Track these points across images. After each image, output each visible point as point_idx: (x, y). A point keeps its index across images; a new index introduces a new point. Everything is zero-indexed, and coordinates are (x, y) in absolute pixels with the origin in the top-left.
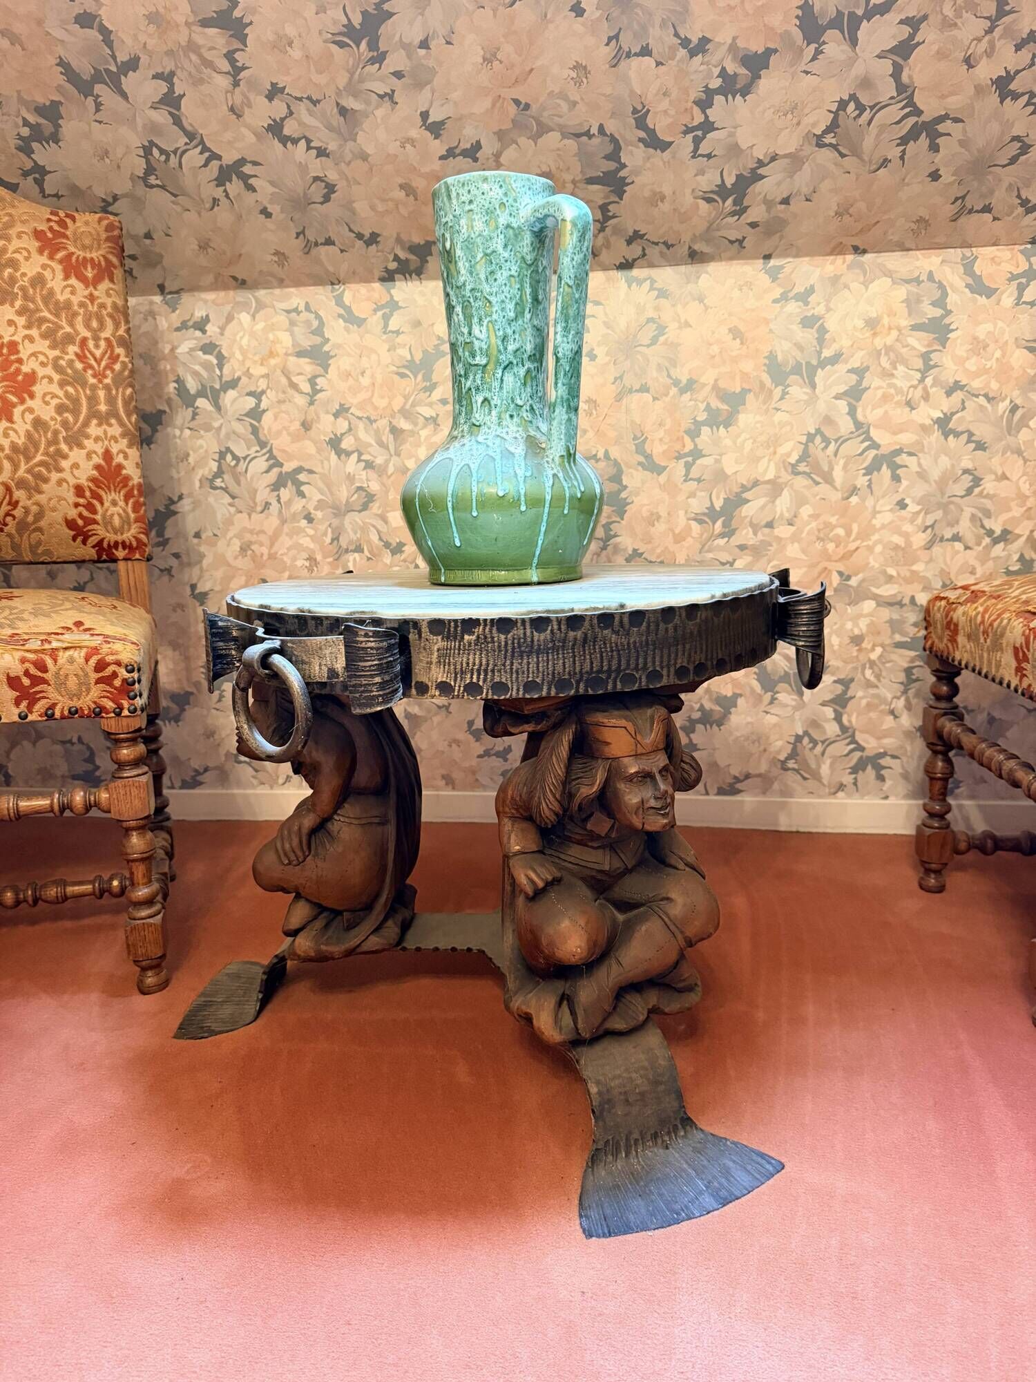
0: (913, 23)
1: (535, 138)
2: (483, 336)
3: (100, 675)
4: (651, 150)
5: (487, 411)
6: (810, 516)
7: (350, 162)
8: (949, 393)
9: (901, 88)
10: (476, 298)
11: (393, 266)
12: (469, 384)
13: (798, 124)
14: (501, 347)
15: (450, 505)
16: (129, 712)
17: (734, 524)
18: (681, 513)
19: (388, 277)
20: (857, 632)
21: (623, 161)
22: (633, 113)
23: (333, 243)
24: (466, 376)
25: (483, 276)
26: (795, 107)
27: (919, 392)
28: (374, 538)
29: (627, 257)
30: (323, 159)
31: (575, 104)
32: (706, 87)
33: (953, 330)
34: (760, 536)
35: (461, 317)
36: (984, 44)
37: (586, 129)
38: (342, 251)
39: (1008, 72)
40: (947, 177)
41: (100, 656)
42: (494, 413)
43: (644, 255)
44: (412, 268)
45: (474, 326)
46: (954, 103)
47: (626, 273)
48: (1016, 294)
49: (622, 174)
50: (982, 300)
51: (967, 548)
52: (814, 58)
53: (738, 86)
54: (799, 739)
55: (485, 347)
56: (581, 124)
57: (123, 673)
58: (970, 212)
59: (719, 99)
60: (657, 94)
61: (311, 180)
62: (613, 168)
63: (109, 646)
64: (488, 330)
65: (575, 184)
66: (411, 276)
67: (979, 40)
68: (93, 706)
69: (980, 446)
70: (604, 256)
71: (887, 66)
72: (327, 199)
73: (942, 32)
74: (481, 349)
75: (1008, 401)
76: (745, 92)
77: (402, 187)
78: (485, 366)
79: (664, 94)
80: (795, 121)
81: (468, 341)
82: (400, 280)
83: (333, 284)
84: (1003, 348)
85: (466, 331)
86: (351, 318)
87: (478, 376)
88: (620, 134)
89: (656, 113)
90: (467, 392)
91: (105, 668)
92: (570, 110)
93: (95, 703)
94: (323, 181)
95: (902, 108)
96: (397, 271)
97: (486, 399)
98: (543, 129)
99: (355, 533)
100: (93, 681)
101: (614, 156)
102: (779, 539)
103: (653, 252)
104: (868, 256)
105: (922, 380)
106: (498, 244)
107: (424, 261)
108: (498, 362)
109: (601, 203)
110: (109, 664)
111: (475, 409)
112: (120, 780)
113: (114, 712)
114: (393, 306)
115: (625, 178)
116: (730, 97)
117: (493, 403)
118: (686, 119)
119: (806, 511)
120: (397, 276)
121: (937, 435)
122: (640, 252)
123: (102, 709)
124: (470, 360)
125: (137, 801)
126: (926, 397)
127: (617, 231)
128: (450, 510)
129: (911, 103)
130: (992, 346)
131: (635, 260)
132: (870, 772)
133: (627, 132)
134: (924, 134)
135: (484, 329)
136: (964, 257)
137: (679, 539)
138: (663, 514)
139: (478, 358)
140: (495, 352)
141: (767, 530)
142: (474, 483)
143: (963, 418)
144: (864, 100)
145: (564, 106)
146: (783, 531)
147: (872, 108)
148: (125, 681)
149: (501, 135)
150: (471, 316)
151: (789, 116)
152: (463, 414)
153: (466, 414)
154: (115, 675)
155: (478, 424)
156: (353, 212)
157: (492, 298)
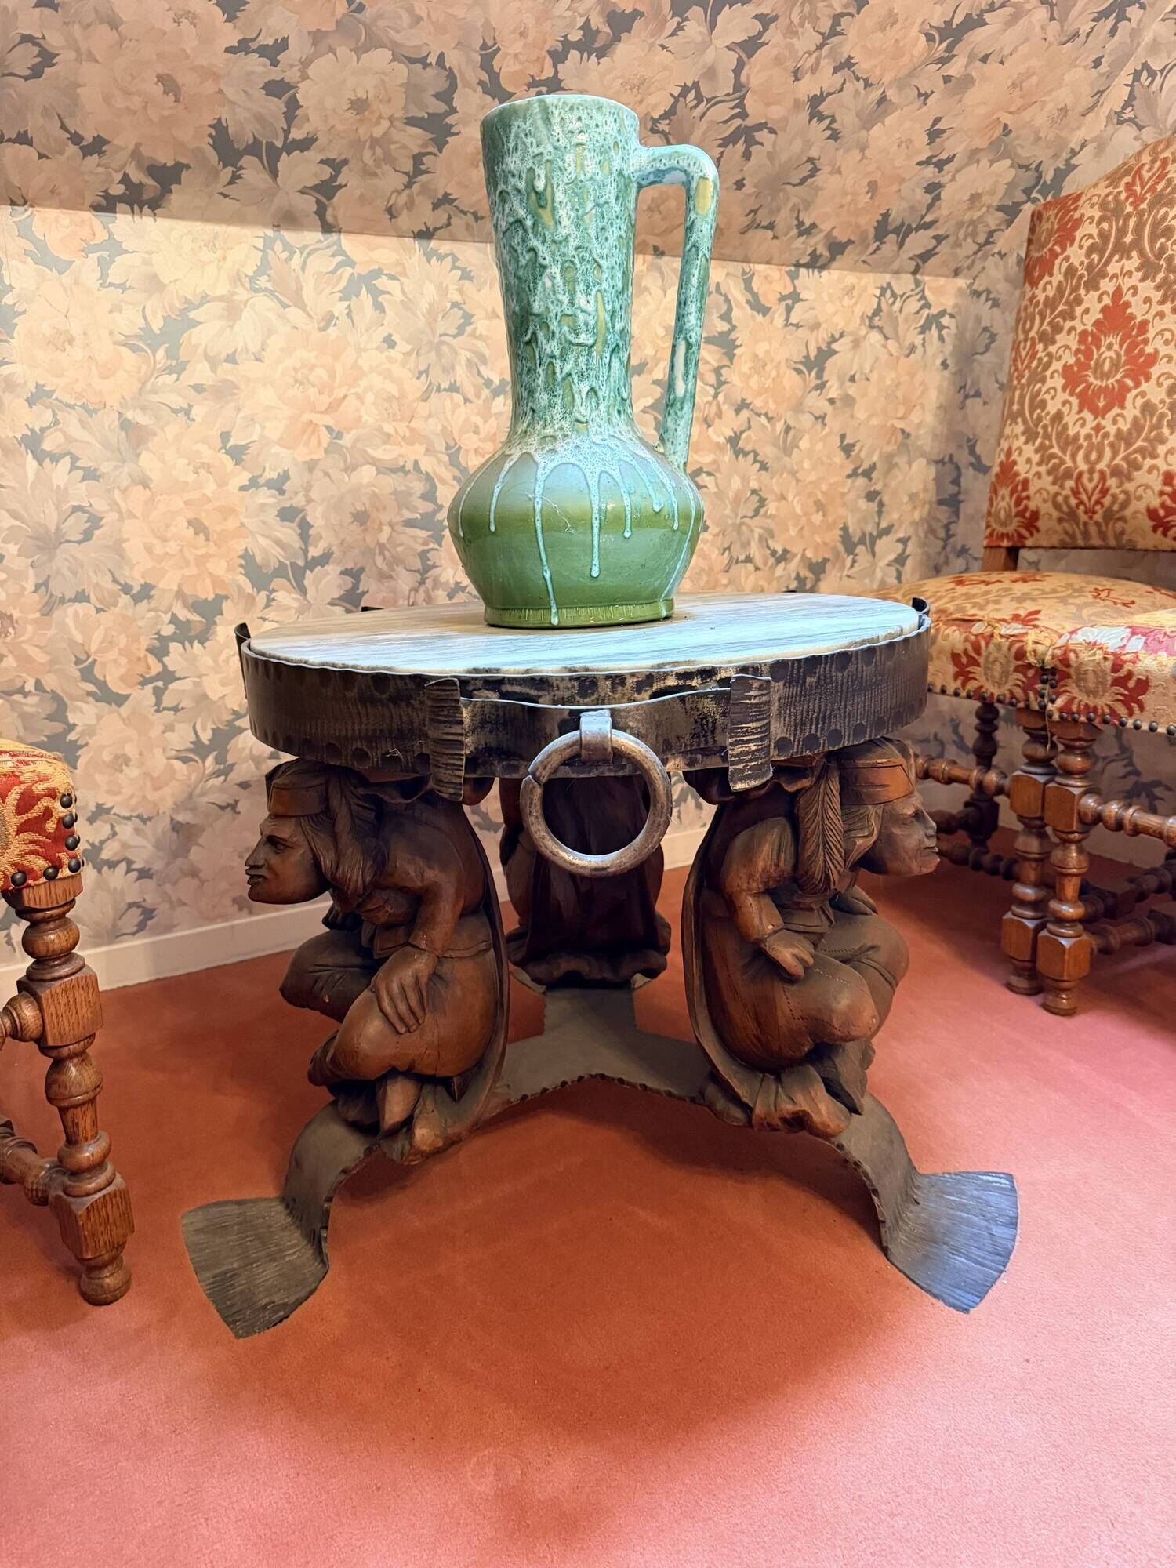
0: (765, 20)
1: (360, 50)
2: (590, 308)
3: (25, 817)
4: (488, 98)
5: (594, 404)
7: (89, 25)
8: (738, 411)
9: (738, 86)
10: (583, 259)
11: (118, 190)
12: (567, 368)
13: (641, 102)
14: (610, 325)
15: (596, 524)
16: (71, 870)
19: (107, 205)
21: (454, 105)
22: (482, 48)
23: (30, 143)
24: (563, 358)
25: (592, 232)
26: (642, 84)
27: (714, 409)
28: (105, 580)
29: (428, 224)
30: (47, 11)
31: (419, 19)
32: (565, 37)
33: (737, 347)
35: (559, 280)
36: (812, 60)
37: (424, 55)
38: (41, 156)
39: (822, 92)
40: (749, 188)
41: (23, 787)
42: (602, 407)
43: (449, 224)
44: (145, 197)
45: (578, 295)
46: (775, 112)
47: (424, 242)
48: (784, 316)
49: (449, 120)
50: (759, 317)
51: (757, 569)
52: (674, 34)
53: (597, 45)
55: (592, 322)
56: (418, 47)
57: (58, 809)
58: (757, 227)
59: (574, 54)
60: (513, 32)
61: (18, 40)
62: (441, 111)
63: (31, 767)
64: (596, 302)
65: (392, 122)
66: (141, 209)
67: (810, 54)
68: (12, 871)
69: (764, 467)
70: (404, 220)
71: (732, 59)
72: (36, 73)
73: (785, 37)
74: (587, 325)
75: (782, 422)
76: (601, 53)
77: (160, 78)
78: (592, 346)
79: (521, 34)
80: (639, 98)
81: (569, 312)
82: (125, 213)
83: (13, 203)
84: (778, 366)
85: (565, 299)
86: (42, 256)
87: (582, 359)
88: (460, 71)
89: (507, 54)
90: (564, 379)
91: (32, 806)
92: (411, 27)
93: (15, 865)
94: (38, 45)
95: (733, 108)
96: (121, 199)
97: (592, 389)
98: (373, 42)
99: (75, 574)
100: (12, 831)
101: (446, 96)
103: (458, 222)
104: (666, 258)
105: (716, 396)
106: (610, 192)
107: (166, 190)
108: (606, 343)
109: (416, 150)
110: (38, 798)
111: (578, 401)
112: (57, 983)
113: (45, 874)
114: (115, 248)
115: (452, 126)
116: (585, 55)
117: (600, 394)
118: (533, 71)
120: (120, 206)
121: (728, 456)
122: (444, 220)
123: (26, 873)
124: (571, 337)
125: (84, 1009)
126: (719, 414)
127: (425, 190)
128: (596, 531)
129: (741, 105)
130: (768, 367)
131: (436, 229)
133: (470, 72)
134: (743, 139)
135: (592, 299)
136: (744, 273)
139: (582, 336)
140: (603, 330)
142: (625, 496)
143: (749, 437)
144: (706, 92)
145: (406, 19)
147: (709, 100)
148: (61, 820)
149: (317, 37)
150: (576, 281)
151: (635, 91)
152: (558, 407)
153: (563, 406)
154: (47, 813)
155: (584, 420)
156: (75, 101)
157: (603, 262)
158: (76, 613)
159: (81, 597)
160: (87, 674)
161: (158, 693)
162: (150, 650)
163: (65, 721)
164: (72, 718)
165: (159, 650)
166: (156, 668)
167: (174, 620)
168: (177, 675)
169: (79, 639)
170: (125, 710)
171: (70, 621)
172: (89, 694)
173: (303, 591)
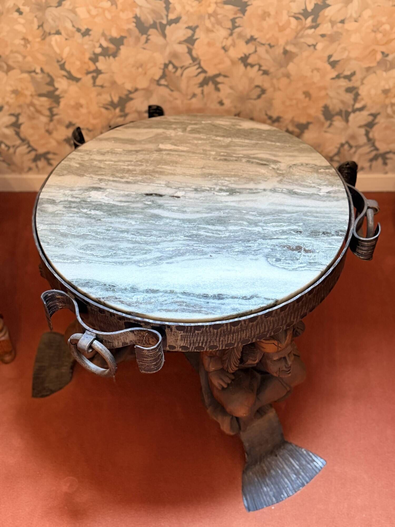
6: (369, 17)
17: (319, 21)
18: (285, 12)
20: (387, 87)
28: (69, 25)
34: (335, 29)
54: (342, 145)
99: (55, 22)
102: (348, 31)
119: (367, 13)
132: (380, 161)
137: (282, 29)
138: (273, 13)
141: (340, 25)
146: (350, 26)
158: (56, 40)
159: (58, 33)
160: (62, 67)
161: (94, 79)
162: (91, 59)
163: (53, 86)
164: (57, 85)
165: (94, 59)
166: (92, 67)
167: (101, 46)
168: (103, 71)
169: (58, 51)
170: (79, 84)
171: (53, 43)
172: (64, 76)
173: (164, 36)
